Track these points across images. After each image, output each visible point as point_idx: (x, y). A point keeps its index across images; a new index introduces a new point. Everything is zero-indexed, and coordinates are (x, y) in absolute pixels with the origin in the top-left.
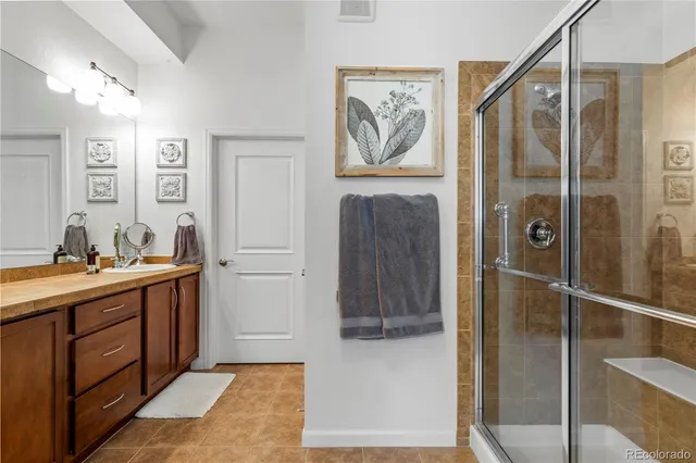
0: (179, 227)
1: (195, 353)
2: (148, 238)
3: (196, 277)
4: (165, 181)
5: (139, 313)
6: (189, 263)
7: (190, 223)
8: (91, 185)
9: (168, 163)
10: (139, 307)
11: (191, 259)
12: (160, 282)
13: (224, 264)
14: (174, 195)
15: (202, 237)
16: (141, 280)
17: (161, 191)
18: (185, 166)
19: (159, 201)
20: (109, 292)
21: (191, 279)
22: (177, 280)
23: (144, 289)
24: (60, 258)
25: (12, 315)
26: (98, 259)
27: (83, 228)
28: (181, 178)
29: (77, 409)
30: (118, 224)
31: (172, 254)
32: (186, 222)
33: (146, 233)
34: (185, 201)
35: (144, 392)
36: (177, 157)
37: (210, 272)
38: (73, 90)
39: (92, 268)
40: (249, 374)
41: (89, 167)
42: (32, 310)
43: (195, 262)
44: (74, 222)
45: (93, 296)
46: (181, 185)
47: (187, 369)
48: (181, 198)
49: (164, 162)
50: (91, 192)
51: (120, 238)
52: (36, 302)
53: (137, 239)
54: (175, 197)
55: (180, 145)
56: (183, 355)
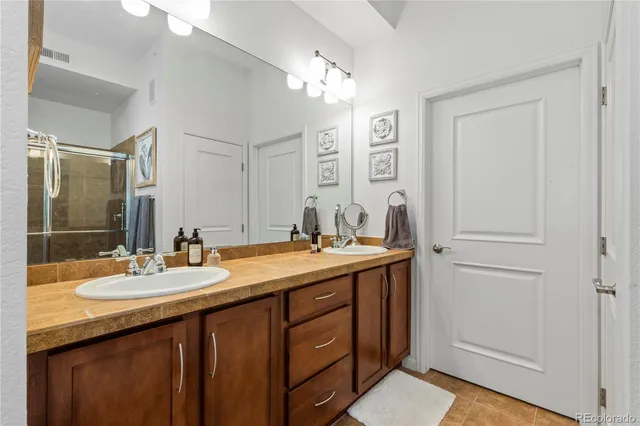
0: (390, 206)
1: (407, 350)
2: (362, 218)
3: (406, 265)
4: (377, 159)
5: (350, 302)
6: (400, 246)
7: (402, 202)
8: (321, 170)
9: (380, 140)
10: (350, 296)
11: (402, 242)
12: (371, 268)
13: (439, 251)
14: (386, 173)
15: (414, 218)
16: (352, 265)
17: (374, 170)
18: (396, 141)
19: (372, 181)
20: (321, 278)
21: (402, 266)
22: (388, 266)
23: (355, 275)
24: (294, 236)
25: (231, 300)
26: (319, 238)
27: (314, 209)
28: (392, 154)
29: (290, 405)
30: (339, 205)
31: (383, 236)
32: (397, 201)
33: (361, 214)
34: (395, 179)
35: (355, 389)
36: (388, 133)
37: (422, 259)
38: (305, 84)
39: (314, 247)
40: (474, 402)
41: (320, 156)
42: (249, 294)
43: (406, 246)
44: (309, 204)
45: (306, 282)
46: (392, 161)
47: (399, 366)
48: (392, 175)
49: (376, 140)
50: (321, 177)
51: (339, 218)
52: (253, 287)
53: (353, 220)
54: (387, 175)
55: (391, 119)
56: (395, 349)
